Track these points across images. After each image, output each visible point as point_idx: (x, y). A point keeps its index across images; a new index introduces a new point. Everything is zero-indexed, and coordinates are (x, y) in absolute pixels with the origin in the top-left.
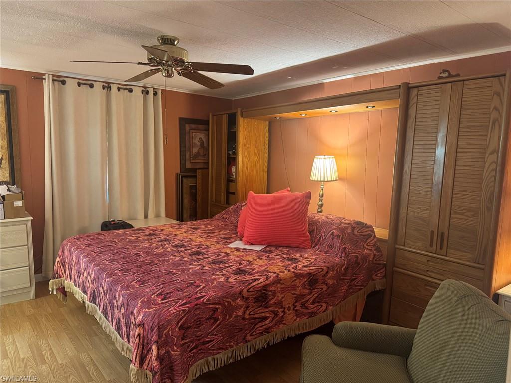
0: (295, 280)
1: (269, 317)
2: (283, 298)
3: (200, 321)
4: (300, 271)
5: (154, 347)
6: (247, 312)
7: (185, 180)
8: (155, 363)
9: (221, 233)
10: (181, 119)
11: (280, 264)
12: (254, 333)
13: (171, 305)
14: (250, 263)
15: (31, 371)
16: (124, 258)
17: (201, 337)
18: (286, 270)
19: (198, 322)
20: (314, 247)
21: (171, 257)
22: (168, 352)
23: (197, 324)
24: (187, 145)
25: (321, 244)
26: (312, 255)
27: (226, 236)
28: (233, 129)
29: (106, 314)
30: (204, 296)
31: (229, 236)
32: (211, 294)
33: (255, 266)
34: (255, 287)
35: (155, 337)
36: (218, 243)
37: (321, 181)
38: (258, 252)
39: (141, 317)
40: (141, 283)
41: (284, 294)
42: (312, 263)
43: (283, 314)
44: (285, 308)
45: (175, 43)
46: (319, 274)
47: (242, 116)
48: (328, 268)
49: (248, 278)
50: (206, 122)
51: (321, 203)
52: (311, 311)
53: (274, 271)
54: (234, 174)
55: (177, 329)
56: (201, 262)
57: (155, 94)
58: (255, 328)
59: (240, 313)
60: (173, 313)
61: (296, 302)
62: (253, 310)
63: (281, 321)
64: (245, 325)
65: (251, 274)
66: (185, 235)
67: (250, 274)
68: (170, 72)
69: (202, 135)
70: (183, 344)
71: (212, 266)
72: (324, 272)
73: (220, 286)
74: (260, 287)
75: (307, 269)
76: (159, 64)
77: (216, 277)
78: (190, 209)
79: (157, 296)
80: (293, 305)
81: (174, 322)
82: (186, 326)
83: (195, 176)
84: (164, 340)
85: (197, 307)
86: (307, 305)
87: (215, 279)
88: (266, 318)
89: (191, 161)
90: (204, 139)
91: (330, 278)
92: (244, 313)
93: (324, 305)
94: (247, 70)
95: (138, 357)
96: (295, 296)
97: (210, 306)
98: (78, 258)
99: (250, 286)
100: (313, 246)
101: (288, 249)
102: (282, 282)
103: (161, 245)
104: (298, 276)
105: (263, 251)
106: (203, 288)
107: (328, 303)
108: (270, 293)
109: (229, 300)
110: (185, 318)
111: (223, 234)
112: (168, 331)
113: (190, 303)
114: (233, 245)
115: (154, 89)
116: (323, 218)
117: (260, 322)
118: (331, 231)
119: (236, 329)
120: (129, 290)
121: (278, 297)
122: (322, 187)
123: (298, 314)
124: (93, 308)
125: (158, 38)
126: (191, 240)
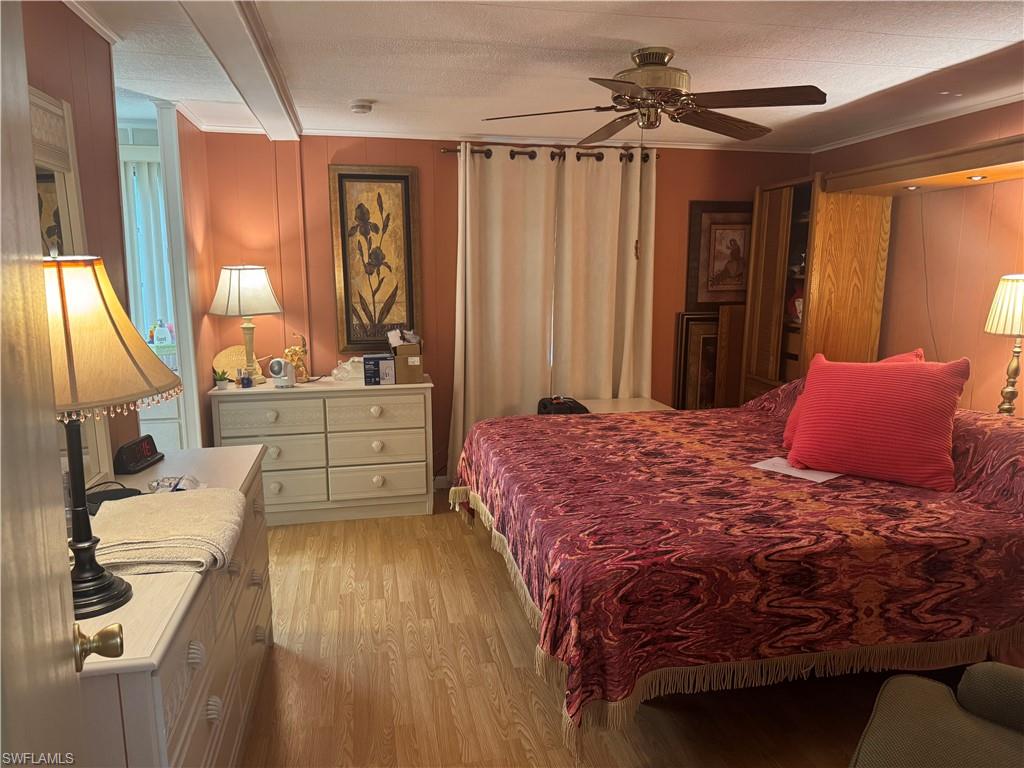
0: (888, 555)
1: (816, 620)
2: (853, 587)
3: (660, 595)
4: (903, 537)
5: (573, 624)
6: (765, 600)
7: (694, 328)
8: (573, 652)
9: (747, 438)
10: (693, 204)
11: (858, 515)
12: (779, 644)
13: (609, 556)
14: (788, 505)
15: (409, 624)
16: (553, 463)
17: (662, 627)
18: (867, 529)
19: (658, 598)
20: (960, 490)
21: (633, 473)
22: (597, 637)
23: (656, 601)
24: (703, 256)
25: (981, 483)
26: (950, 506)
27: (756, 446)
28: (805, 217)
29: (515, 554)
30: (674, 551)
31: (761, 446)
32: (687, 549)
33: (797, 512)
34: (784, 553)
35: (575, 607)
36: (732, 457)
37: (1011, 336)
38: (815, 485)
39: (558, 566)
40: (568, 508)
41: (858, 579)
42: (942, 524)
43: (851, 620)
44: (856, 609)
45: (666, 60)
46: (956, 550)
47: (824, 190)
48: (983, 540)
49: (773, 532)
50: (747, 207)
51: (1010, 389)
52: (926, 627)
53: (838, 529)
54: (800, 316)
55: (614, 600)
56: (685, 489)
57: (645, 158)
58: (782, 635)
59: (746, 598)
60: (610, 571)
61: (889, 601)
62: (778, 599)
63: (846, 633)
64: (756, 623)
65: (783, 528)
66: (672, 434)
67: (780, 526)
68: (652, 119)
69: (735, 235)
70: (626, 631)
71: (705, 500)
72: (971, 548)
73: (710, 539)
74: (798, 555)
75: (923, 535)
76: (633, 105)
77: (706, 520)
78: (701, 385)
79: (588, 535)
80: (881, 606)
81: (611, 587)
82: (633, 598)
83: (716, 320)
84: (592, 615)
85: (656, 568)
86: (915, 612)
87: (702, 524)
88: (809, 621)
89: (710, 289)
90: (740, 243)
91: (986, 564)
92: (757, 599)
93: (966, 623)
94: (814, 95)
95: (548, 634)
96: (887, 588)
97: (684, 572)
98: (487, 455)
99: (774, 550)
100: (959, 487)
101: (891, 488)
102: (852, 553)
103: (622, 449)
104: (895, 546)
105: (827, 484)
106: (674, 536)
107: (977, 619)
108: (821, 572)
109: (724, 569)
110: (632, 584)
111: (749, 441)
112: (600, 600)
113: (644, 558)
114: (760, 466)
115: (643, 148)
116: (998, 425)
117: (793, 625)
118: (1011, 457)
119: (737, 627)
120: (547, 518)
121: (841, 581)
122: (1017, 350)
123: (890, 626)
124: (501, 540)
125: (633, 54)
126: (679, 445)
